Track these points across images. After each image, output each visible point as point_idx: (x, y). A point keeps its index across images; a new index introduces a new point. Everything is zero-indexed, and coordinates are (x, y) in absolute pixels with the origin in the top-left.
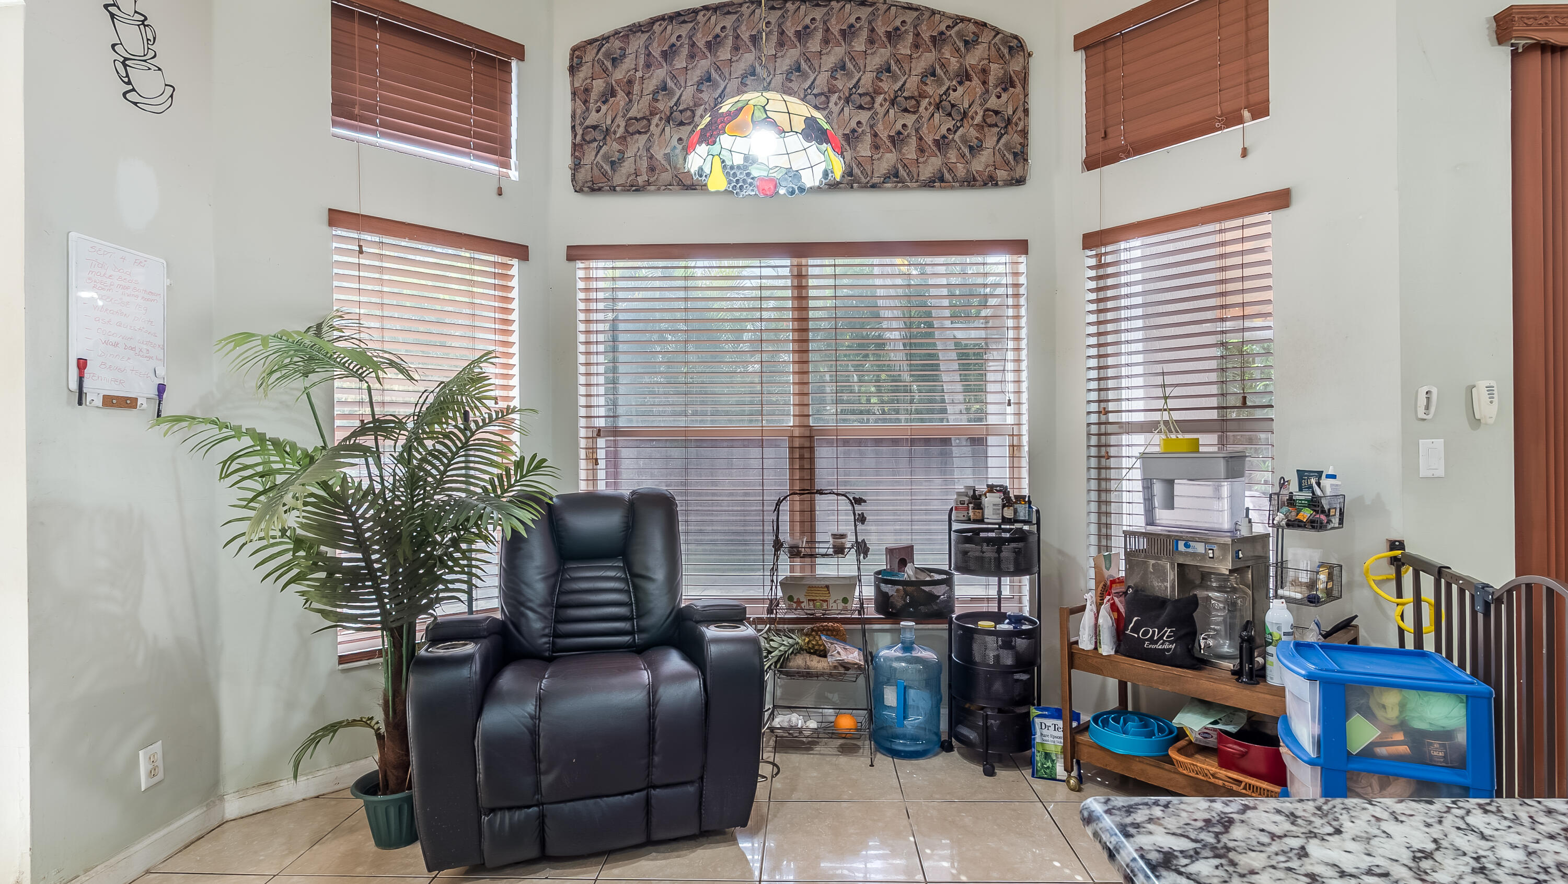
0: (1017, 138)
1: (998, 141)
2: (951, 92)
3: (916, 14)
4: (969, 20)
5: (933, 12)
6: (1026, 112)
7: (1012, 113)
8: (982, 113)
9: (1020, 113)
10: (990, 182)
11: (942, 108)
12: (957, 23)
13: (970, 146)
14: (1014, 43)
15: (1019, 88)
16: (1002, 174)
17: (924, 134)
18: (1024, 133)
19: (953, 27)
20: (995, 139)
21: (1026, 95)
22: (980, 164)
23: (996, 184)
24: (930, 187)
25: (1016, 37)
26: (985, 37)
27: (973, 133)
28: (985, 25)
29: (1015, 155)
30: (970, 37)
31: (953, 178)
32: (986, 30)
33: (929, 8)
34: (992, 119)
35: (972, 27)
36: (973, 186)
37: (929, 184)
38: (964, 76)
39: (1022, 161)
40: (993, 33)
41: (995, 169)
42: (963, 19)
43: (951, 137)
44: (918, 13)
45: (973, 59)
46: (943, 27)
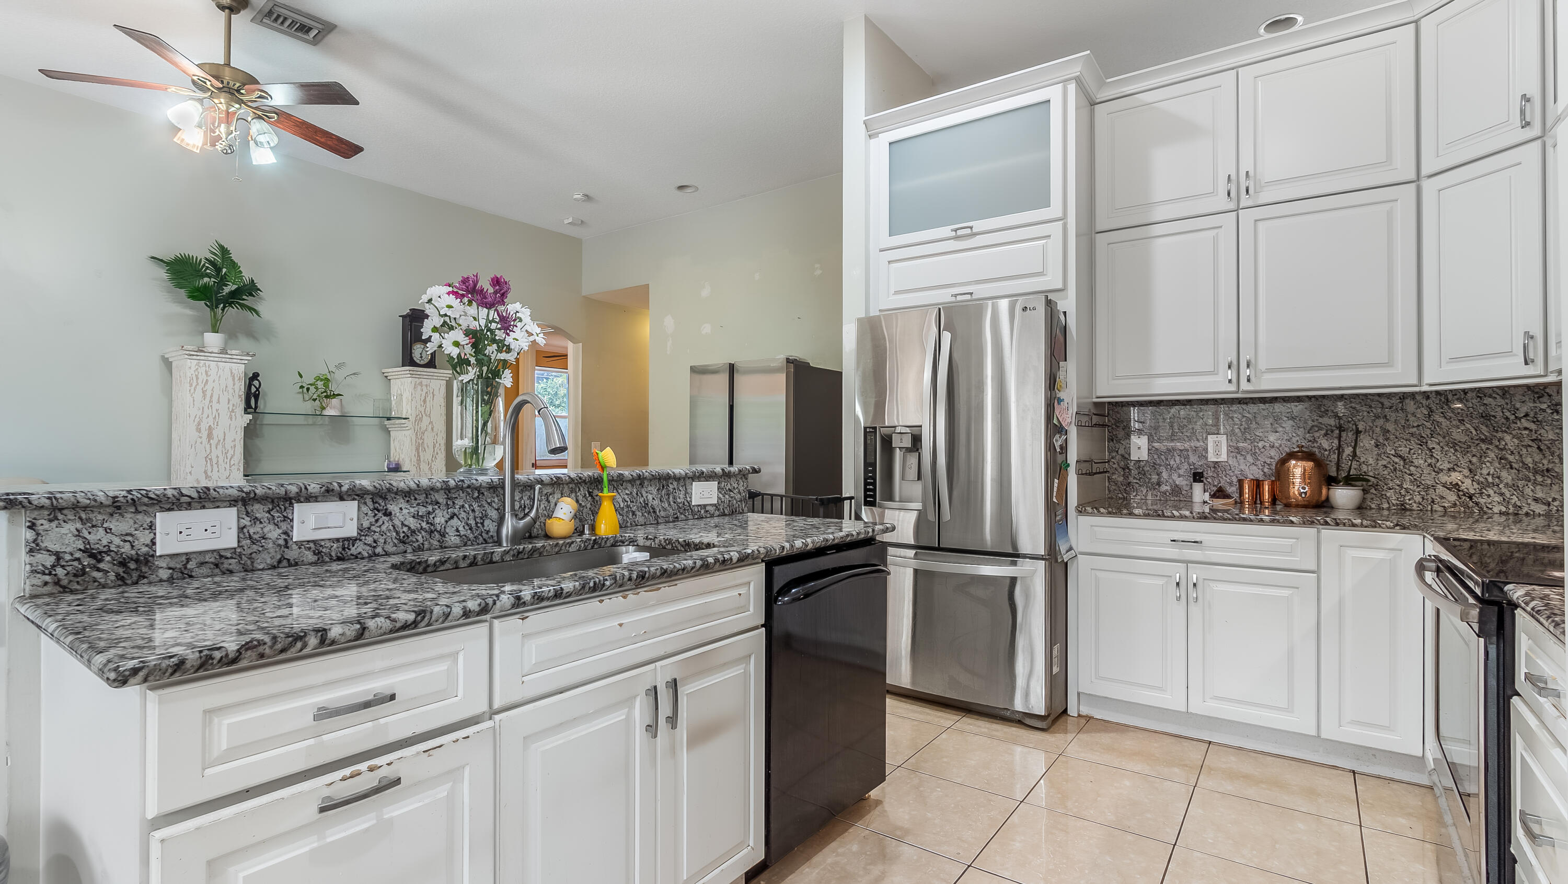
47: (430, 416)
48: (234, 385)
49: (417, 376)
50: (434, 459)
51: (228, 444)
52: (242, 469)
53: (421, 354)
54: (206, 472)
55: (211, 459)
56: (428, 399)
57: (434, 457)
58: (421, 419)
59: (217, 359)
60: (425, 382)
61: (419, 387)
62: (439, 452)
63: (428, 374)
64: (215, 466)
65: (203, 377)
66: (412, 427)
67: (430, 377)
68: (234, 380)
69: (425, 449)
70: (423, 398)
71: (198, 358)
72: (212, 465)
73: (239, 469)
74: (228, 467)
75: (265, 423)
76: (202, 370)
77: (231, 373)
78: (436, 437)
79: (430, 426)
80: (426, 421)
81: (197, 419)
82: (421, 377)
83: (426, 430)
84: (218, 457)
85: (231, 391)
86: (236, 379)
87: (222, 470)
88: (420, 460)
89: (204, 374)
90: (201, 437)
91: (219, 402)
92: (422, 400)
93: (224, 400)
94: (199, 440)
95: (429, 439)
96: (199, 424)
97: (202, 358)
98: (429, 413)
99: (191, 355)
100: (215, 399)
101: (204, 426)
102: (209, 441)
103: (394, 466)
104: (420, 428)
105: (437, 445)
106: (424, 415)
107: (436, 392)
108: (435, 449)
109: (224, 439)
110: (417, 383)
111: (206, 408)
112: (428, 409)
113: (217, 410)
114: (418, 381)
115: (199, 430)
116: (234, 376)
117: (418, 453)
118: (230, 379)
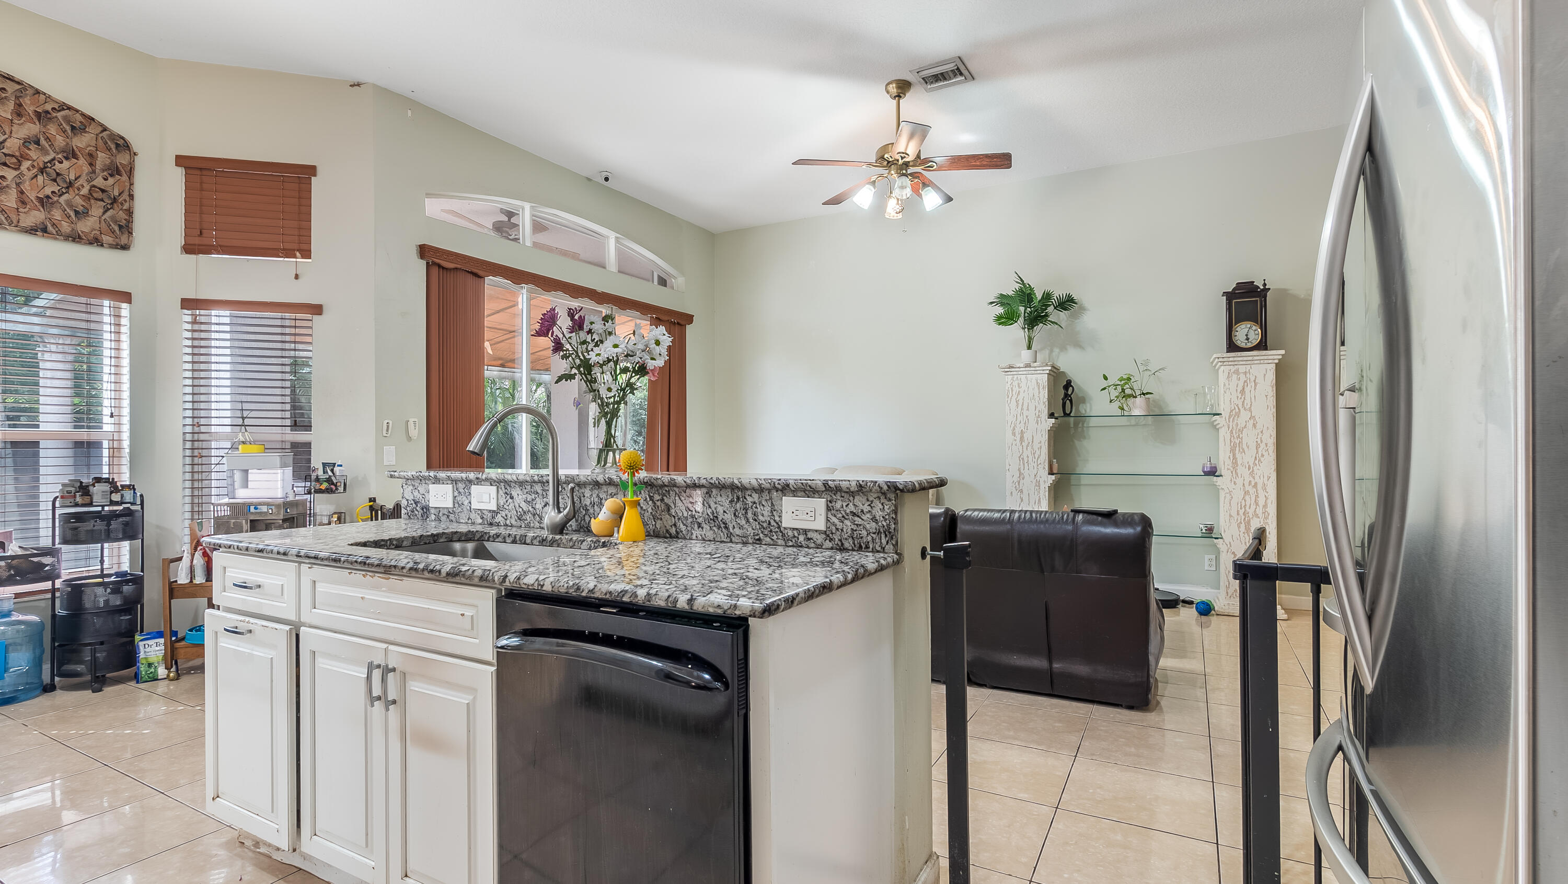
0: (122, 215)
1: (104, 213)
2: (57, 163)
3: (18, 87)
4: (77, 111)
5: (38, 92)
6: (131, 197)
7: (117, 195)
8: (88, 187)
9: (125, 196)
10: (96, 242)
11: (46, 173)
12: (63, 109)
13: (75, 211)
14: (121, 142)
15: (125, 178)
16: (106, 239)
17: (26, 189)
18: (130, 212)
19: (59, 111)
20: (101, 211)
21: (132, 184)
22: (85, 226)
23: (102, 245)
24: (30, 233)
25: (123, 138)
26: (93, 130)
27: (79, 201)
28: (93, 119)
29: (120, 227)
30: (77, 125)
31: (57, 232)
32: (93, 123)
33: (33, 87)
34: (99, 195)
35: (79, 117)
36: (78, 242)
37: (32, 231)
38: (70, 154)
39: (127, 233)
40: (100, 129)
41: (101, 233)
42: (70, 108)
43: (55, 199)
44: (20, 87)
45: (81, 142)
46: (48, 107)
47: (1250, 410)
48: (1039, 393)
49: (1230, 363)
50: (1257, 462)
51: (1036, 446)
52: (1047, 468)
53: (1247, 335)
54: (1019, 470)
55: (1023, 459)
56: (1247, 390)
57: (1258, 460)
58: (1238, 414)
59: (1025, 372)
60: (1242, 369)
61: (1235, 376)
62: (1265, 454)
63: (1245, 358)
64: (1026, 465)
65: (1016, 389)
66: (1225, 424)
67: (1249, 362)
68: (1039, 389)
69: (1243, 449)
70: (1240, 388)
71: (1012, 373)
72: (1024, 464)
73: (1044, 468)
74: (1035, 467)
75: (1090, 425)
76: (1016, 383)
77: (1037, 383)
78: (1260, 435)
79: (1252, 422)
80: (1245, 415)
81: (1013, 425)
82: (1236, 363)
83: (1245, 427)
84: (1028, 457)
85: (1037, 399)
86: (1041, 387)
87: (1031, 468)
88: (1236, 462)
89: (1017, 386)
90: (1015, 440)
91: (1028, 410)
92: (1239, 391)
93: (1032, 407)
94: (1014, 443)
95: (1249, 438)
96: (1014, 429)
97: (1015, 373)
98: (1249, 406)
99: (1006, 372)
100: (1025, 407)
101: (1018, 431)
102: (1021, 443)
103: (1208, 470)
104: (1237, 424)
105: (1263, 446)
106: (1242, 410)
107: (1260, 380)
108: (1260, 450)
109: (1033, 442)
110: (1232, 371)
111: (1019, 415)
112: (1247, 401)
113: (1027, 417)
114: (1233, 369)
115: (1014, 434)
116: (1039, 386)
117: (1234, 455)
118: (1036, 388)
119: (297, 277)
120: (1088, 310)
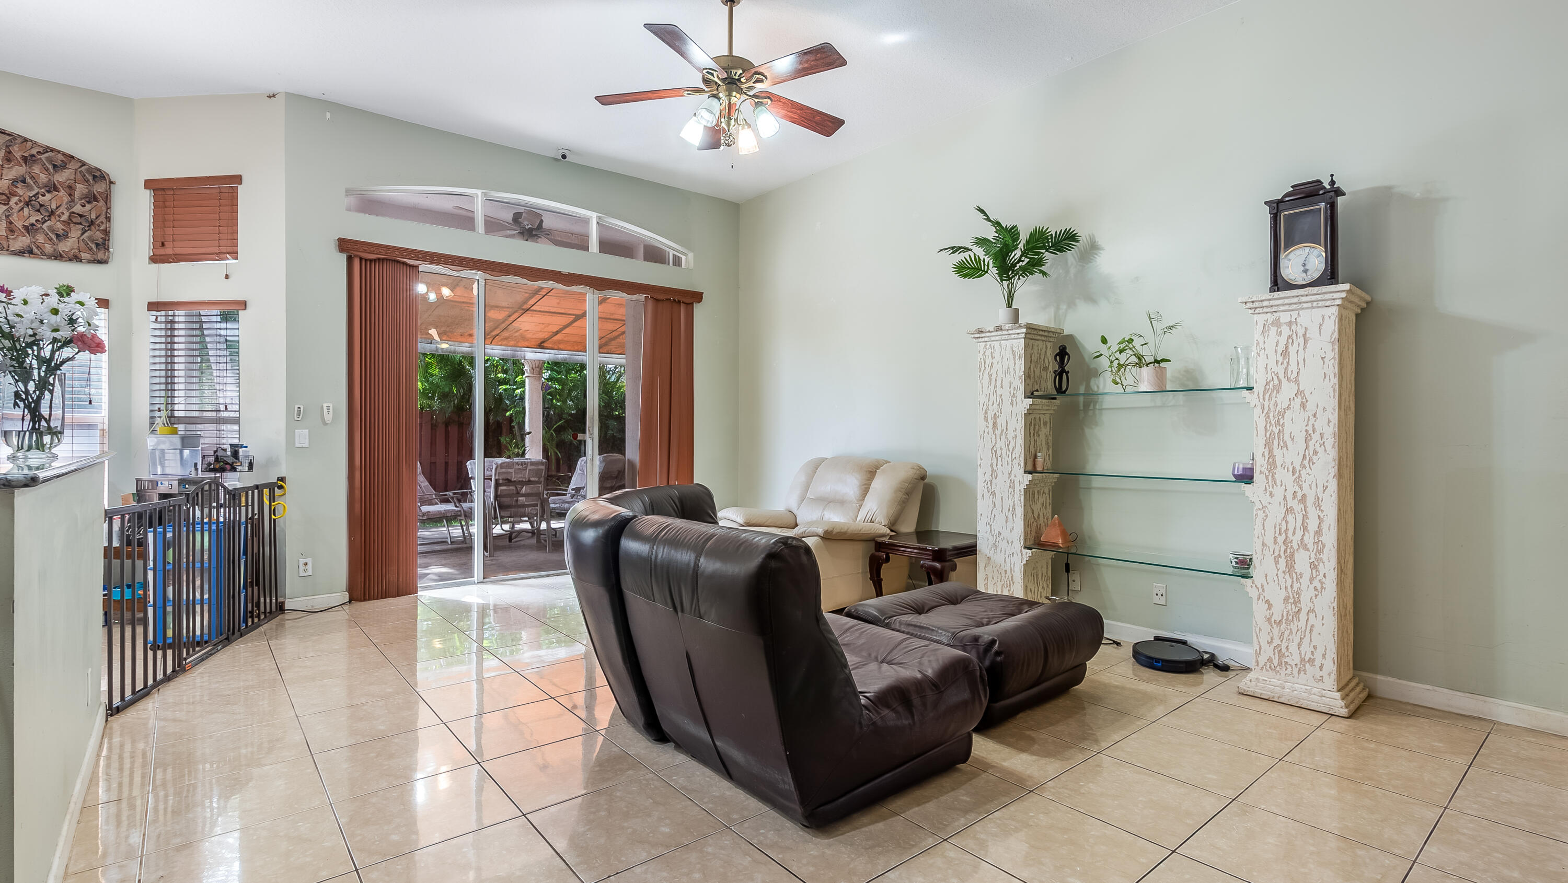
0: (99, 235)
1: (82, 234)
2: (40, 196)
3: (8, 138)
4: (59, 152)
5: (26, 140)
6: (108, 219)
7: (95, 218)
8: (68, 214)
9: (102, 219)
10: (76, 259)
11: (31, 205)
12: (47, 152)
13: (57, 234)
14: (98, 174)
15: (102, 203)
16: (84, 255)
17: (14, 220)
18: (107, 232)
19: (44, 153)
20: (80, 232)
21: (108, 208)
22: (65, 246)
23: (81, 261)
24: (18, 255)
25: (99, 170)
26: (73, 166)
27: (59, 226)
28: (72, 157)
29: (97, 245)
30: (59, 163)
31: (41, 253)
32: (73, 160)
33: (21, 136)
34: (78, 220)
35: (60, 157)
36: (59, 260)
37: (20, 253)
38: (52, 188)
39: (103, 249)
40: (80, 164)
41: (80, 251)
42: (52, 150)
43: (39, 226)
44: (11, 138)
45: (61, 177)
46: (34, 152)
47: (1296, 381)
48: (1015, 364)
49: (1265, 310)
50: (1306, 462)
51: (1011, 434)
52: (1022, 465)
53: (1304, 265)
54: (992, 465)
55: (996, 451)
56: (1292, 350)
57: (1308, 459)
58: (1278, 388)
59: (997, 338)
60: (1285, 318)
61: (1273, 330)
62: (1320, 450)
63: (1287, 301)
64: (999, 459)
65: (989, 360)
66: (1258, 404)
67: (1294, 307)
68: (1014, 358)
69: (1285, 443)
70: (1281, 348)
71: (983, 340)
72: (997, 458)
73: (1019, 464)
74: (1010, 462)
76: (988, 353)
77: (1013, 351)
78: (1312, 420)
79: (1298, 401)
80: (1288, 390)
81: (985, 407)
82: (1274, 309)
83: (1288, 408)
84: (1001, 449)
85: (1013, 372)
86: (1017, 357)
87: (1005, 464)
88: (1274, 461)
89: (990, 355)
90: (988, 427)
91: (1002, 387)
92: (1279, 352)
93: (1006, 384)
94: (986, 430)
95: (1295, 424)
96: (986, 413)
97: (986, 339)
98: (1295, 375)
99: (977, 338)
100: (999, 384)
101: (990, 414)
102: (994, 431)
103: (1240, 473)
104: (1276, 405)
105: (1316, 437)
106: (1284, 381)
107: (1313, 333)
108: (1311, 444)
109: (1007, 429)
110: (1270, 321)
111: (991, 394)
112: (1293, 367)
113: (1001, 396)
114: (1271, 318)
115: (986, 419)
116: (1014, 355)
117: (1271, 451)
118: (1012, 358)
119: (227, 277)
120: (1103, 249)
